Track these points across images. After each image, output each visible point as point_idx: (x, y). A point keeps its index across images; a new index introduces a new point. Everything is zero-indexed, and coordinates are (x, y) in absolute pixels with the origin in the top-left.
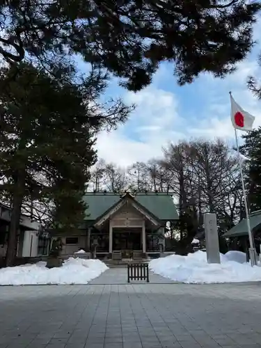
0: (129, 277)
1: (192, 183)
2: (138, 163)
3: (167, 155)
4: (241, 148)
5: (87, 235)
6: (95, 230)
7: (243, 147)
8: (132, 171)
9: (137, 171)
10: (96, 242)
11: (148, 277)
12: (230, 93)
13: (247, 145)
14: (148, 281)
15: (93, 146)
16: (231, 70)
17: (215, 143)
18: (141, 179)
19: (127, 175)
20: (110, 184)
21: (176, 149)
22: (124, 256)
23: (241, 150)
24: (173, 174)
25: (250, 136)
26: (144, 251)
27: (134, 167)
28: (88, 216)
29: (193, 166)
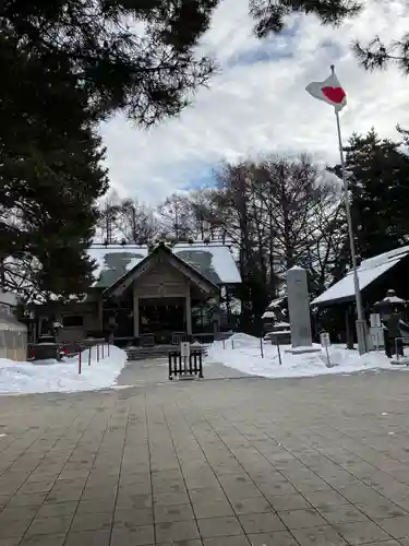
1: (261, 226)
2: (174, 196)
4: (338, 167)
5: (97, 312)
6: (110, 304)
7: (342, 166)
9: (174, 210)
11: (200, 370)
12: (332, 67)
13: (348, 163)
14: (201, 376)
16: (354, 9)
18: (179, 223)
19: (157, 215)
20: (129, 230)
21: (235, 172)
22: (158, 341)
24: (230, 212)
25: (353, 149)
26: (189, 333)
27: (168, 202)
29: (263, 199)
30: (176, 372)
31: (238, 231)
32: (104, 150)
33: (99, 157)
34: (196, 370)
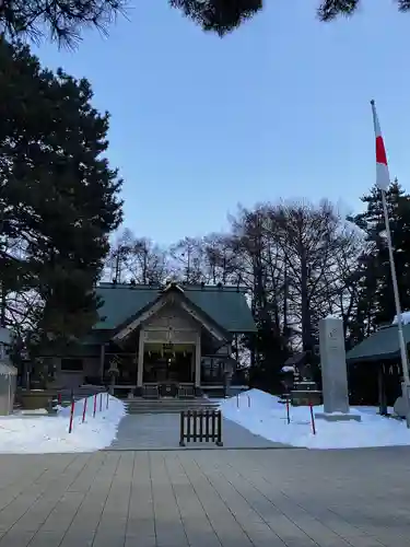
0: (183, 436)
2: (188, 239)
3: (237, 226)
4: (359, 217)
5: (99, 357)
7: (363, 216)
8: (178, 253)
9: (186, 253)
10: (114, 368)
11: (219, 436)
12: (372, 103)
13: (369, 214)
14: (219, 443)
15: (115, 194)
17: (318, 209)
18: (191, 265)
19: (168, 258)
20: (140, 272)
21: (252, 218)
22: (162, 392)
23: (359, 221)
24: (244, 259)
25: (375, 199)
26: (198, 385)
27: (181, 245)
28: (103, 320)
30: (189, 436)
31: (252, 278)
32: (121, 182)
33: (114, 189)
34: (213, 436)
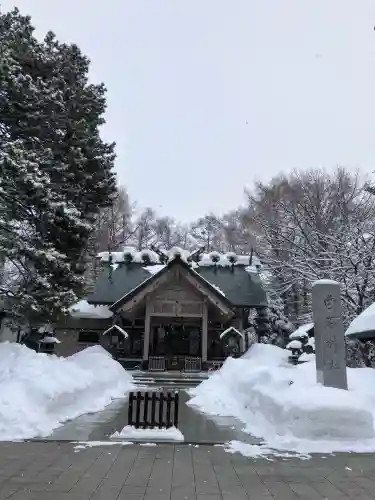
0: (131, 424)
2: (207, 218)
3: (253, 202)
8: (199, 231)
22: (168, 366)
26: (205, 360)
30: (137, 423)
34: (167, 424)
